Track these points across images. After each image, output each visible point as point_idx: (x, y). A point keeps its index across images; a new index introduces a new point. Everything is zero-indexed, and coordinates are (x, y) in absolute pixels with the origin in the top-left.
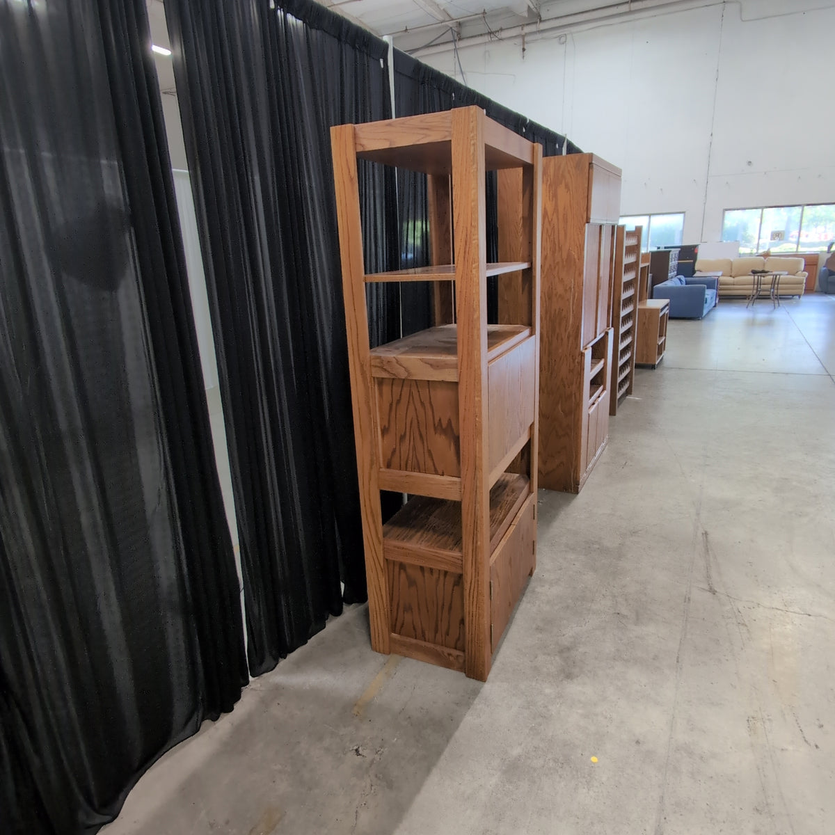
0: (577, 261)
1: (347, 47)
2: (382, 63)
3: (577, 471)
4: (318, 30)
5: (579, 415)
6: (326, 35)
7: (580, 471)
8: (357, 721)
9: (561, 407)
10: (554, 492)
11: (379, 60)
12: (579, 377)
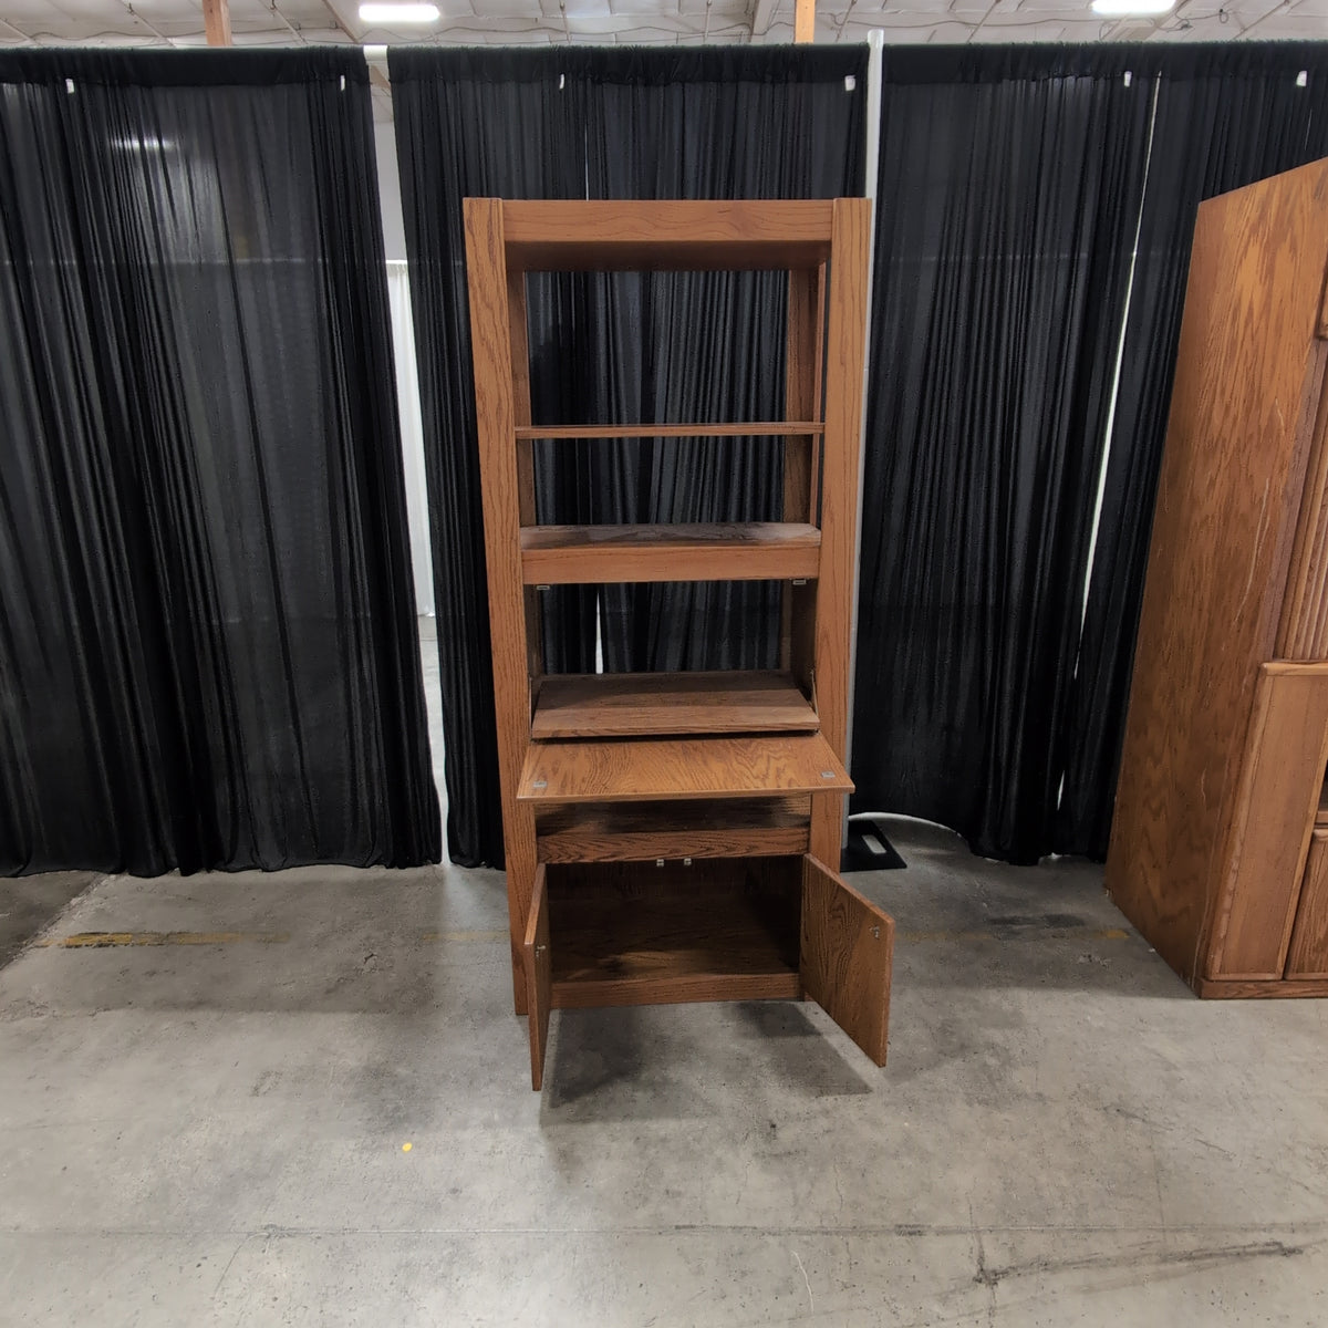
0: (1283, 432)
1: (743, 86)
2: (850, 83)
3: (1208, 945)
4: (669, 84)
5: (1232, 817)
6: (687, 85)
7: (1220, 952)
8: (413, 942)
9: (1205, 780)
10: (1163, 965)
11: (844, 80)
12: (1244, 722)
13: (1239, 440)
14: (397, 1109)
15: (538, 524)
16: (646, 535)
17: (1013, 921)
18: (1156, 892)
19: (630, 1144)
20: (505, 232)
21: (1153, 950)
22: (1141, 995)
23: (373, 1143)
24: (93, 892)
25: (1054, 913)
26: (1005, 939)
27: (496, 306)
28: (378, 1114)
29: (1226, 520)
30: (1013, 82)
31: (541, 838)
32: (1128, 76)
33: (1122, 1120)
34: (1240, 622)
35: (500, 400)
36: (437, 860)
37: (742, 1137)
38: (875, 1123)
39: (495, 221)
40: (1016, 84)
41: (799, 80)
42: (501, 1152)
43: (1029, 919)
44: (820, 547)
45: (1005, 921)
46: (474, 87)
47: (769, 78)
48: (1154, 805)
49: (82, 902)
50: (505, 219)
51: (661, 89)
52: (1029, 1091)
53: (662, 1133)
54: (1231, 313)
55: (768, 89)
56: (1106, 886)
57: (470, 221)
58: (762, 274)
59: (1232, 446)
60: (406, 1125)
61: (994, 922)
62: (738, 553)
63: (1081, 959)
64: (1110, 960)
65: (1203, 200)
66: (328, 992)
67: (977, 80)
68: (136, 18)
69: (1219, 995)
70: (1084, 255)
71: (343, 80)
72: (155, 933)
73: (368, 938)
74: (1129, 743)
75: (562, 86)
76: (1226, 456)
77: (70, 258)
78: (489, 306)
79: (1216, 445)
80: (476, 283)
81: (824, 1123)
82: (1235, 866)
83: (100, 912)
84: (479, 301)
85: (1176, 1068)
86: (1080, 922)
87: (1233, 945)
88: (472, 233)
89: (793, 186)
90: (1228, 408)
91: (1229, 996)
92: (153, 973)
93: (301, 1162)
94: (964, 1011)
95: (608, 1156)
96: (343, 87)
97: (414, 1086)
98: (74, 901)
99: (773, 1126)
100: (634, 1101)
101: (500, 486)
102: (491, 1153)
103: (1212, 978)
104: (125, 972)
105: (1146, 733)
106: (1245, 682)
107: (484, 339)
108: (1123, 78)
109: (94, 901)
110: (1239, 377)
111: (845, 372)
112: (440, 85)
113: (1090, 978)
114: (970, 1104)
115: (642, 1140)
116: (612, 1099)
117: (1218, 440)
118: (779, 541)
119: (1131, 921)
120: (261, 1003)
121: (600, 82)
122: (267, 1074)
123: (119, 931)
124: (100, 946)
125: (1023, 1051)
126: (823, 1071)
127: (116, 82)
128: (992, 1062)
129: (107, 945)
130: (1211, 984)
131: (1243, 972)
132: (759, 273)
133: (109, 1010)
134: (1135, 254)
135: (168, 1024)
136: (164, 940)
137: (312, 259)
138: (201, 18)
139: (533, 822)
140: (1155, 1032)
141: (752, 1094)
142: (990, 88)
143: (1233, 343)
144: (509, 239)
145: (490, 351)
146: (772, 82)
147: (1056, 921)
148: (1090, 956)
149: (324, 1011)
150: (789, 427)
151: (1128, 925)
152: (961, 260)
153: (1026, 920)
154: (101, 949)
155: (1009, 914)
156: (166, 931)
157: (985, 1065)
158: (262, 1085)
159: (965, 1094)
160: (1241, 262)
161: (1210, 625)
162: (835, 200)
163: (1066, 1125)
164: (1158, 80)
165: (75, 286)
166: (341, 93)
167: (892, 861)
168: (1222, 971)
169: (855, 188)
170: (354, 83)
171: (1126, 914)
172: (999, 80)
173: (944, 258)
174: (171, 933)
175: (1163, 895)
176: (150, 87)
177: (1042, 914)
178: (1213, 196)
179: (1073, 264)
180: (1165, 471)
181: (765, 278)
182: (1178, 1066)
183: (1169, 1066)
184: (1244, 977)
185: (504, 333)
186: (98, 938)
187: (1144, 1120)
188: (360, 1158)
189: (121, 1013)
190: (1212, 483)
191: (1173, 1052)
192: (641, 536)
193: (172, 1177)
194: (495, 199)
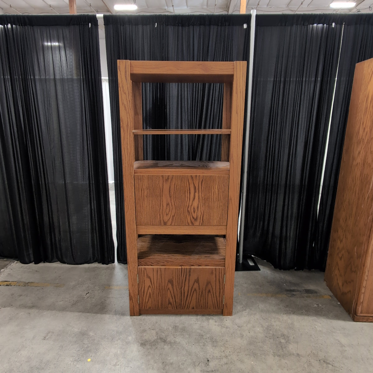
1: (212, 27)
2: (245, 26)
3: (357, 304)
4: (189, 26)
5: (365, 262)
6: (194, 26)
7: (361, 307)
8: (102, 289)
9: (357, 249)
10: (342, 309)
11: (243, 25)
12: (369, 231)
13: (368, 139)
14: (88, 347)
15: (144, 160)
16: (176, 165)
17: (294, 291)
18: (340, 284)
19: (160, 364)
20: (130, 70)
21: (339, 303)
22: (334, 319)
23: (78, 359)
24: (8, 268)
25: (308, 289)
26: (291, 297)
27: (127, 93)
28: (81, 349)
29: (364, 164)
30: (297, 26)
31: (139, 260)
32: (333, 24)
33: (325, 365)
34: (368, 198)
35: (128, 122)
36: (113, 262)
37: (198, 364)
38: (242, 362)
39: (127, 66)
40: (298, 26)
41: (229, 25)
42: (118, 365)
43: (299, 290)
44: (229, 171)
45: (291, 291)
46: (129, 27)
47: (220, 24)
48: (340, 255)
49: (4, 270)
50: (130, 67)
51: (187, 27)
52: (294, 352)
53: (171, 361)
54: (366, 98)
55: (219, 28)
56: (324, 280)
57: (119, 67)
58: (216, 84)
59: (366, 141)
60: (90, 353)
61: (287, 291)
62: (203, 172)
63: (315, 305)
64: (324, 306)
65: (358, 62)
66: (73, 305)
67: (285, 25)
68: (51, 8)
69: (360, 321)
70: (319, 79)
71: (90, 24)
72: (24, 282)
73: (88, 287)
74: (333, 235)
75: (156, 26)
76: (364, 145)
77: (8, 76)
78: (125, 93)
79: (361, 141)
80: (121, 86)
81: (225, 360)
82: (366, 278)
83: (9, 274)
84: (122, 92)
85: (345, 347)
86: (316, 292)
87: (365, 305)
88: (120, 71)
89: (227, 57)
90: (364, 129)
91: (363, 321)
92: (21, 295)
93: (55, 364)
94: (275, 322)
95: (153, 368)
96: (90, 26)
97: (94, 339)
98: (2, 270)
99: (208, 361)
100: (164, 349)
101: (127, 149)
102: (115, 365)
103: (358, 315)
104: (12, 295)
105: (338, 232)
106: (369, 218)
107: (123, 103)
108: (332, 25)
109: (8, 270)
110: (368, 119)
111: (238, 116)
112: (119, 26)
113: (318, 312)
114: (274, 356)
115: (164, 363)
116: (156, 348)
117: (361, 139)
118: (217, 168)
119: (332, 293)
120: (52, 308)
121: (168, 25)
122: (49, 332)
123: (13, 281)
124: (7, 285)
125: (294, 337)
126: (227, 341)
127: (23, 24)
128: (283, 341)
129: (9, 285)
130: (357, 317)
131: (369, 313)
132: (215, 84)
133: (5, 307)
134: (336, 79)
135: (22, 313)
136: (26, 284)
137: (79, 77)
138: (68, 9)
139: (137, 255)
140: (338, 333)
141: (202, 349)
142: (289, 28)
143: (366, 108)
144: (132, 73)
145: (125, 108)
146: (221, 26)
147: (308, 291)
148: (318, 304)
149: (71, 311)
150: (224, 131)
151: (332, 294)
152: (280, 80)
153: (298, 291)
154: (7, 286)
155: (292, 288)
156: (27, 281)
157: (280, 342)
158: (47, 336)
159: (273, 352)
160: (369, 83)
161: (359, 199)
162: (235, 62)
163: (306, 366)
164: (343, 25)
165: (9, 84)
166: (90, 28)
167: (256, 268)
168: (361, 313)
169: (246, 58)
170: (93, 25)
171: (331, 290)
172: (292, 25)
173: (275, 79)
174: (29, 282)
175: (343, 285)
176: (33, 26)
177: (303, 289)
178: (361, 61)
179: (316, 81)
180: (345, 148)
181: (217, 85)
182: (345, 346)
183: (342, 346)
184: (369, 315)
185: (130, 101)
186: (6, 283)
187: (332, 366)
188: (73, 364)
189: (9, 308)
190: (359, 153)
191: (344, 341)
192: (174, 165)
193: (13, 367)
194: (127, 60)
